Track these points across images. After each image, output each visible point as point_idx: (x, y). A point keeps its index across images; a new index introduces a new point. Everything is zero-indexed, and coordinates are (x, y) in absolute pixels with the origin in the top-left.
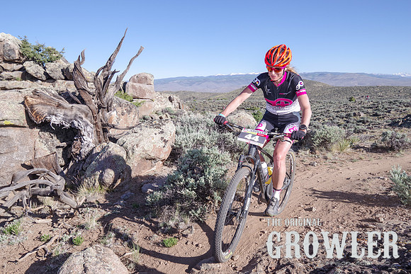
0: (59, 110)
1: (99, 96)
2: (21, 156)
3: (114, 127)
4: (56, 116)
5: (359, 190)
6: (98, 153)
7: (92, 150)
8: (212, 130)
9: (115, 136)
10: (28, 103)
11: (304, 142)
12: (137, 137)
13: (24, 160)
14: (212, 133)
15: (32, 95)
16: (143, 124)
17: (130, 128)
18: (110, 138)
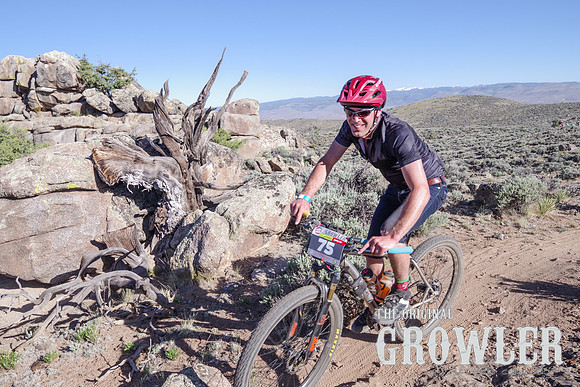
0: (137, 166)
2: (91, 230)
3: (210, 186)
4: (133, 174)
5: (571, 280)
6: (191, 225)
7: (182, 220)
8: (346, 188)
9: (212, 200)
10: (97, 158)
11: (484, 200)
12: (242, 202)
13: (94, 235)
14: (347, 192)
15: (102, 146)
16: (249, 183)
17: (233, 188)
18: (205, 203)
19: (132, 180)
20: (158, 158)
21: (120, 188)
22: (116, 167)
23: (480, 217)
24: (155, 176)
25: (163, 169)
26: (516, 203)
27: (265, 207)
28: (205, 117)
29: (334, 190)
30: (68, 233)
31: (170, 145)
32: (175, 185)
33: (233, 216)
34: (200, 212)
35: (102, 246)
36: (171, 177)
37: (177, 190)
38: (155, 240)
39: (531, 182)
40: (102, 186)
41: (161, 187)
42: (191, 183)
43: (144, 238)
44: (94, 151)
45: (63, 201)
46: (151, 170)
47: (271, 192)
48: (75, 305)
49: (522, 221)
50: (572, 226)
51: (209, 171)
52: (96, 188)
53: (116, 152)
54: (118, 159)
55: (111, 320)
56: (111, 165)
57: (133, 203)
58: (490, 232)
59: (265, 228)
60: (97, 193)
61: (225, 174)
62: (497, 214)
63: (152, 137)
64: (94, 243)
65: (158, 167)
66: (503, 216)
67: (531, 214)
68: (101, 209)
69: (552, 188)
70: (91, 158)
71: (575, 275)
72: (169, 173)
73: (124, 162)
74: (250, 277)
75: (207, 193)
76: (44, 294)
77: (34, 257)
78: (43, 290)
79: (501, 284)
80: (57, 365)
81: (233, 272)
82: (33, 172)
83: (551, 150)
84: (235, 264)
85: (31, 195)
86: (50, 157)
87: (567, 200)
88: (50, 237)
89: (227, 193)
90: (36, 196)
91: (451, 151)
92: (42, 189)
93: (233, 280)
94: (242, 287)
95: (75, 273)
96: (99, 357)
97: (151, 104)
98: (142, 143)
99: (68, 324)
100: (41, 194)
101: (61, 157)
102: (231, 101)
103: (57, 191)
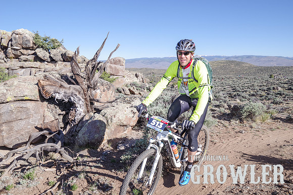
0: (61, 89)
1: (89, 79)
2: (35, 121)
3: (98, 101)
4: (59, 93)
5: (277, 155)
6: (87, 120)
7: (83, 117)
8: (167, 104)
9: (98, 108)
10: (40, 84)
11: (235, 113)
12: (114, 110)
13: (36, 124)
14: (167, 106)
15: (43, 79)
16: (118, 100)
17: (109, 102)
18: (95, 109)
19: (58, 96)
20: (72, 86)
21: (51, 100)
22: (50, 89)
23: (233, 122)
24: (70, 95)
25: (74, 91)
26: (251, 115)
27: (125, 113)
28: (97, 66)
29: (161, 105)
30: (23, 122)
31: (78, 79)
32: (80, 100)
33: (109, 116)
34: (92, 114)
35: (41, 130)
36: (78, 96)
37: (81, 102)
38: (68, 127)
39: (258, 105)
40: (43, 99)
41: (73, 100)
42: (88, 99)
43: (63, 126)
44: (39, 81)
45: (22, 105)
46: (68, 91)
47: (129, 105)
48: (24, 160)
49: (254, 125)
50: (278, 128)
51: (98, 93)
52: (39, 99)
53: (51, 82)
54: (51, 85)
55: (43, 168)
56: (47, 88)
57: (58, 108)
58: (238, 129)
59: (125, 123)
60: (40, 102)
61: (106, 95)
62: (241, 121)
63: (69, 74)
64: (36, 128)
65: (72, 90)
66: (245, 121)
67: (258, 121)
68: (41, 110)
69: (269, 108)
70: (37, 84)
71: (279, 153)
72: (77, 93)
73: (54, 87)
74: (116, 148)
75: (96, 104)
76: (8, 154)
77: (4, 134)
78: (8, 151)
79: (242, 156)
80: (13, 191)
81: (107, 146)
82: (7, 90)
83: (269, 89)
84: (109, 141)
85: (5, 102)
86: (16, 83)
87: (276, 115)
88: (14, 124)
89: (106, 104)
90: (7, 102)
91: (220, 88)
92: (11, 99)
93: (107, 149)
94: (112, 153)
95: (26, 143)
96: (35, 188)
97: (70, 57)
98: (64, 78)
99: (20, 170)
100: (10, 101)
101: (22, 83)
102: (111, 58)
103: (18, 100)
